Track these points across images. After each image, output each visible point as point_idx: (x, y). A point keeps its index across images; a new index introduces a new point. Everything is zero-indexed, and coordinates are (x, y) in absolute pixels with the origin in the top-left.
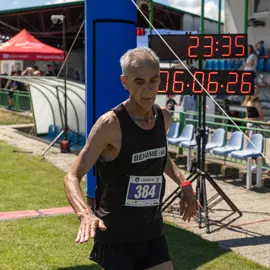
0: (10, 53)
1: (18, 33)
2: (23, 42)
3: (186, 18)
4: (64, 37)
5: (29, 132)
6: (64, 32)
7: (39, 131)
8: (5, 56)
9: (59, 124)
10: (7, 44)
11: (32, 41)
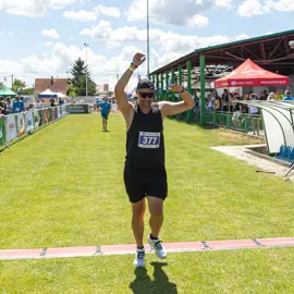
0: (238, 80)
1: (241, 62)
2: (248, 70)
5: (262, 151)
7: (272, 151)
8: (233, 83)
10: (234, 72)
11: (255, 69)
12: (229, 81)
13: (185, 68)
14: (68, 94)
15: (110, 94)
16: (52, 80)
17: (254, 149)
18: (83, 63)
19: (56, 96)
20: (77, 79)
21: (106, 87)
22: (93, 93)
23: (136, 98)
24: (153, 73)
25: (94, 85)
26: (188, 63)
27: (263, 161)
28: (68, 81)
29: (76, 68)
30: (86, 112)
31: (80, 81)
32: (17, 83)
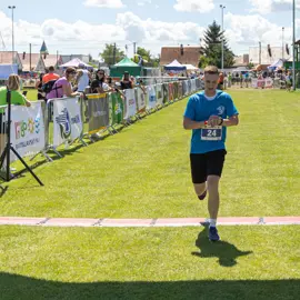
14: (200, 66)
15: (250, 66)
16: (182, 49)
18: (218, 29)
19: (184, 68)
20: (211, 47)
21: (246, 57)
22: (230, 65)
23: (280, 71)
25: (231, 55)
28: (200, 51)
29: (210, 35)
31: (215, 51)
32: (141, 52)
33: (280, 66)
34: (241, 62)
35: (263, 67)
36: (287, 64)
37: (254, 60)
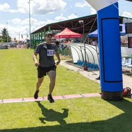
0: (62, 36)
1: (64, 29)
2: (67, 32)
3: (124, 19)
4: (84, 29)
5: (71, 62)
6: (83, 27)
7: (74, 62)
9: (81, 60)
12: (60, 36)
13: (43, 31)
15: (16, 41)
17: (68, 62)
18: (6, 30)
21: (15, 39)
22: (10, 41)
23: (26, 43)
24: (32, 34)
25: (10, 38)
26: (45, 30)
27: (70, 66)
30: (7, 48)
33: (26, 41)
34: (13, 40)
35: (20, 42)
36: (28, 40)
37: (17, 39)
